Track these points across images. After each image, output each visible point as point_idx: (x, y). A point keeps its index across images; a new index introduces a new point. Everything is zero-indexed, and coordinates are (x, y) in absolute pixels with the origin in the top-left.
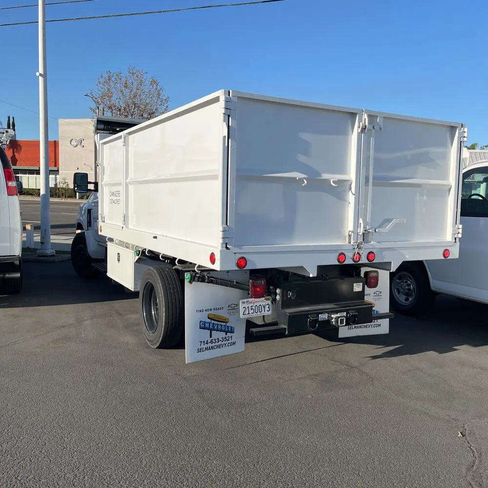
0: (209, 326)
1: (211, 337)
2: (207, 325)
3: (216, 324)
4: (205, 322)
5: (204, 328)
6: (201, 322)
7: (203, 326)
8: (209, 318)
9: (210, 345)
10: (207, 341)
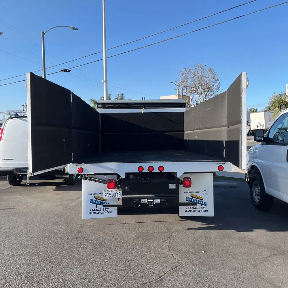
0: (95, 202)
1: (96, 207)
2: (94, 201)
3: (99, 201)
4: (93, 200)
5: (93, 203)
6: (90, 200)
7: (92, 202)
8: (95, 198)
10: (94, 209)
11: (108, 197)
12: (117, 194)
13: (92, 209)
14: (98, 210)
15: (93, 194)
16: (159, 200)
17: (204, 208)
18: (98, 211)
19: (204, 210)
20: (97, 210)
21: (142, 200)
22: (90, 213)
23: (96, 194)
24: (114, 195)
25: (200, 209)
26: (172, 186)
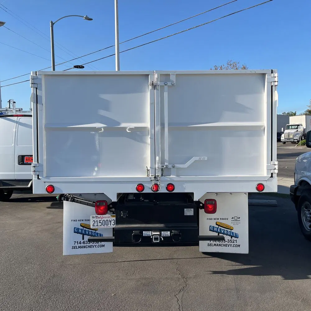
0: (82, 231)
1: (83, 239)
2: (80, 231)
3: (87, 231)
4: (78, 229)
5: (78, 233)
6: (75, 228)
7: (77, 231)
8: (81, 226)
9: (82, 245)
10: (80, 242)
11: (97, 226)
12: (110, 222)
13: (78, 242)
14: (86, 242)
15: (79, 221)
16: (169, 232)
17: (235, 242)
18: (85, 245)
19: (235, 244)
20: (84, 243)
21: (144, 232)
22: (74, 248)
23: (83, 220)
24: (106, 223)
25: (230, 243)
26: (189, 212)
